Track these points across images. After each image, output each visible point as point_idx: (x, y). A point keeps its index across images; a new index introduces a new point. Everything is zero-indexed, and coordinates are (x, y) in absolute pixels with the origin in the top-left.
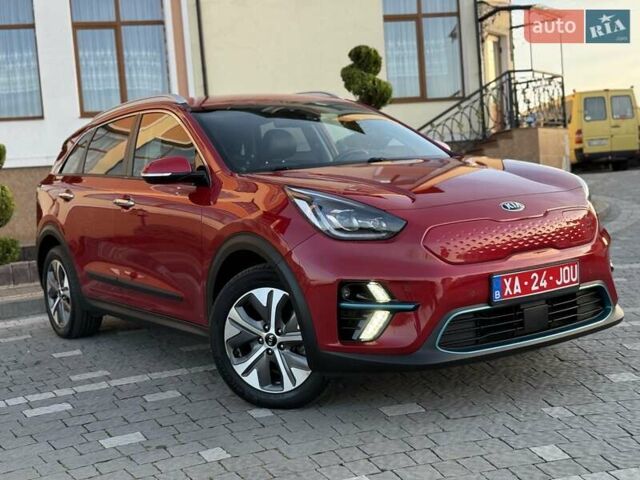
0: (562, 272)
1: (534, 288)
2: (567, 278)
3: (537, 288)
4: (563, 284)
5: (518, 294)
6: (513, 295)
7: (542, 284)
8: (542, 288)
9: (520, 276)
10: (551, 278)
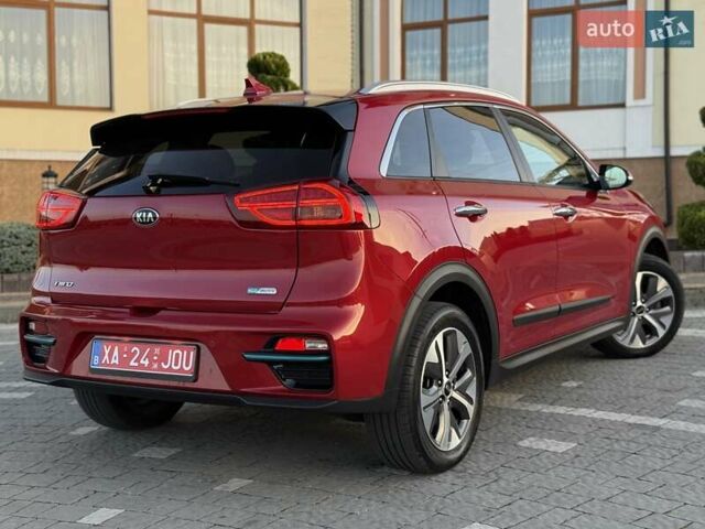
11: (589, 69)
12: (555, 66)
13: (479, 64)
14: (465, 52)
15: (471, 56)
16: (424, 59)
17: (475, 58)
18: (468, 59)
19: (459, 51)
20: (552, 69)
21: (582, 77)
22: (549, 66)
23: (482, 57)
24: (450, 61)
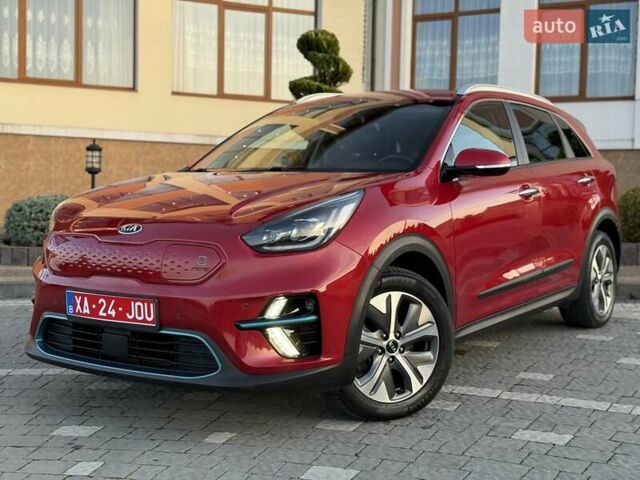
0: (135, 306)
1: (101, 313)
2: (140, 315)
3: (105, 315)
4: (134, 319)
5: (86, 314)
6: (82, 314)
7: (109, 312)
8: (109, 316)
9: (89, 298)
10: (120, 309)
11: (596, 62)
12: (563, 59)
13: (487, 56)
14: (474, 44)
15: (479, 48)
16: (434, 49)
17: (483, 50)
18: (476, 51)
19: (468, 42)
20: (560, 61)
21: (590, 71)
22: (557, 59)
23: (490, 49)
24: (459, 52)
